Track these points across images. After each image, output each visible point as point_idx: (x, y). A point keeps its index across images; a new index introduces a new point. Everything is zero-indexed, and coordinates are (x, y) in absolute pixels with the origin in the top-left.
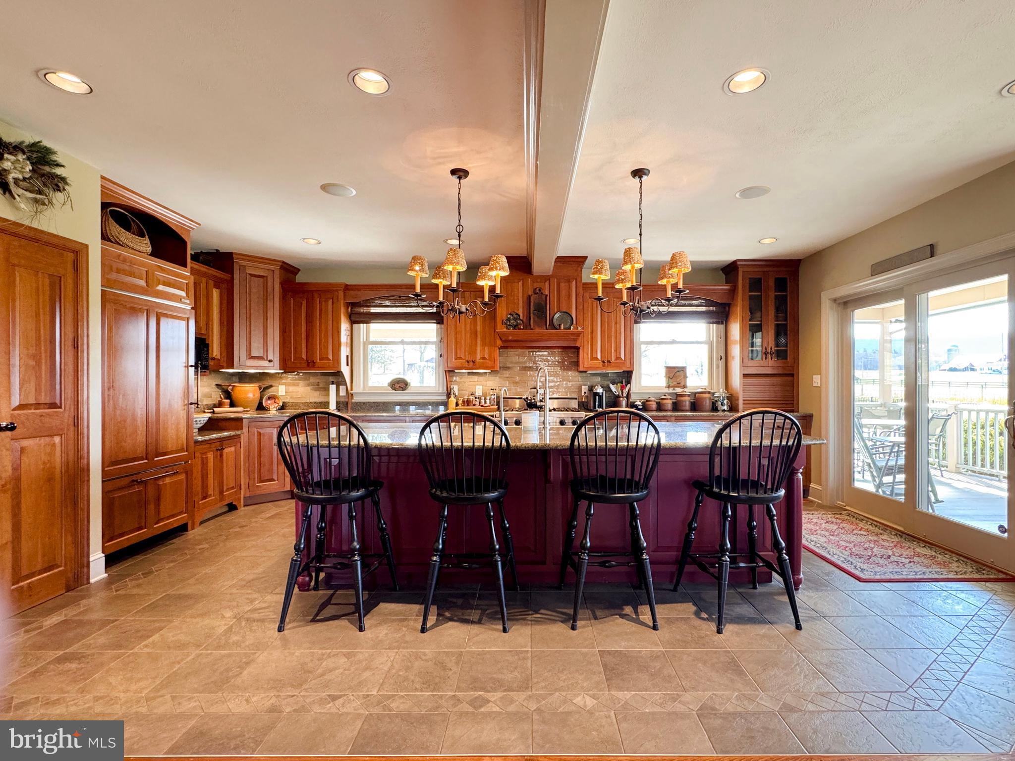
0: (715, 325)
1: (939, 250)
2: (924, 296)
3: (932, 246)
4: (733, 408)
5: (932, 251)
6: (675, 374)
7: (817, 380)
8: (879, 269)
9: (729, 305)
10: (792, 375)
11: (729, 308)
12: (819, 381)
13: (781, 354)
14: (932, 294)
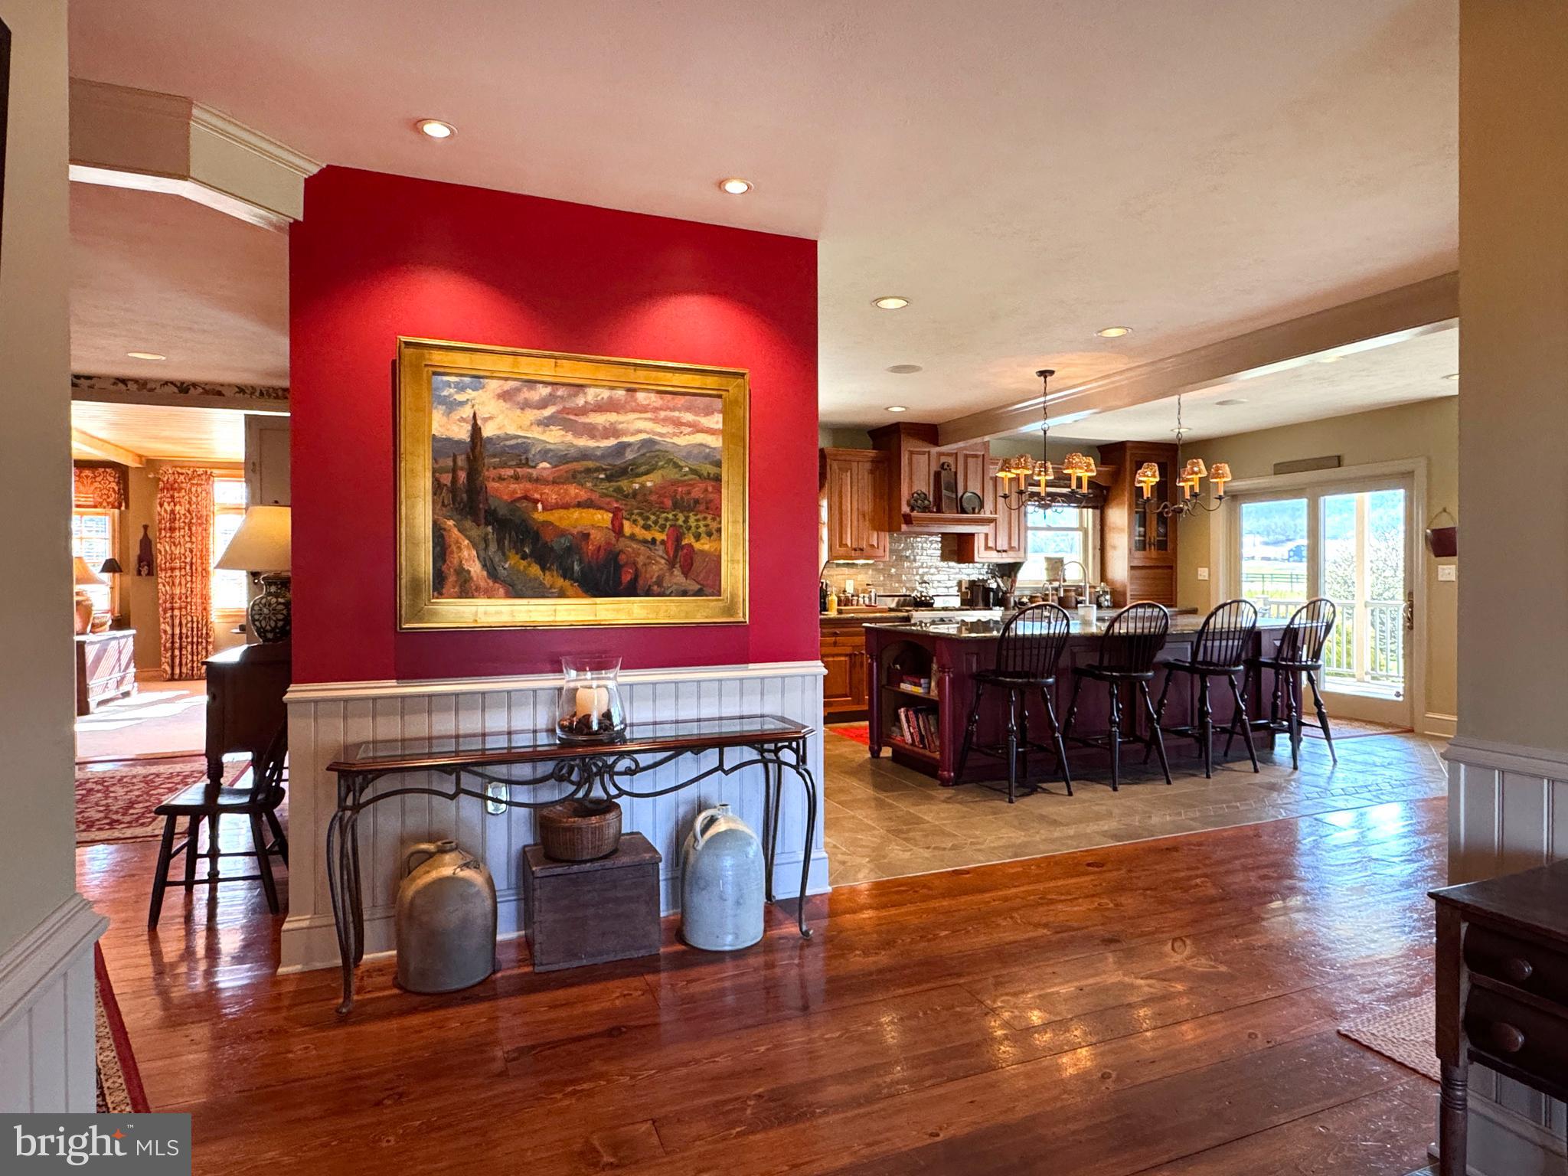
0: (1090, 510)
1: (1346, 461)
2: (1322, 498)
3: (1339, 457)
4: (1116, 605)
5: (1338, 461)
6: (1056, 565)
7: (1203, 573)
8: (1281, 469)
9: (1108, 489)
10: (1171, 567)
11: (1108, 492)
12: (1206, 574)
13: (1162, 545)
14: (1328, 498)
